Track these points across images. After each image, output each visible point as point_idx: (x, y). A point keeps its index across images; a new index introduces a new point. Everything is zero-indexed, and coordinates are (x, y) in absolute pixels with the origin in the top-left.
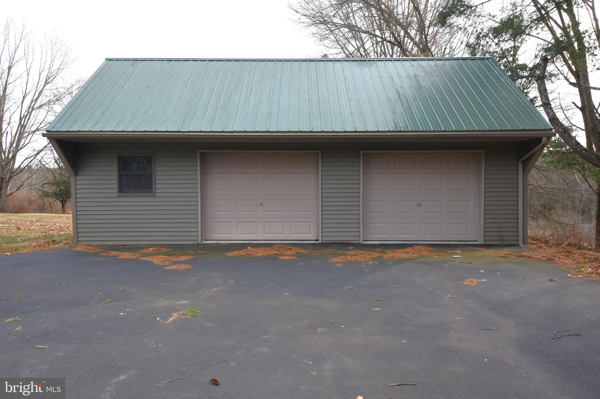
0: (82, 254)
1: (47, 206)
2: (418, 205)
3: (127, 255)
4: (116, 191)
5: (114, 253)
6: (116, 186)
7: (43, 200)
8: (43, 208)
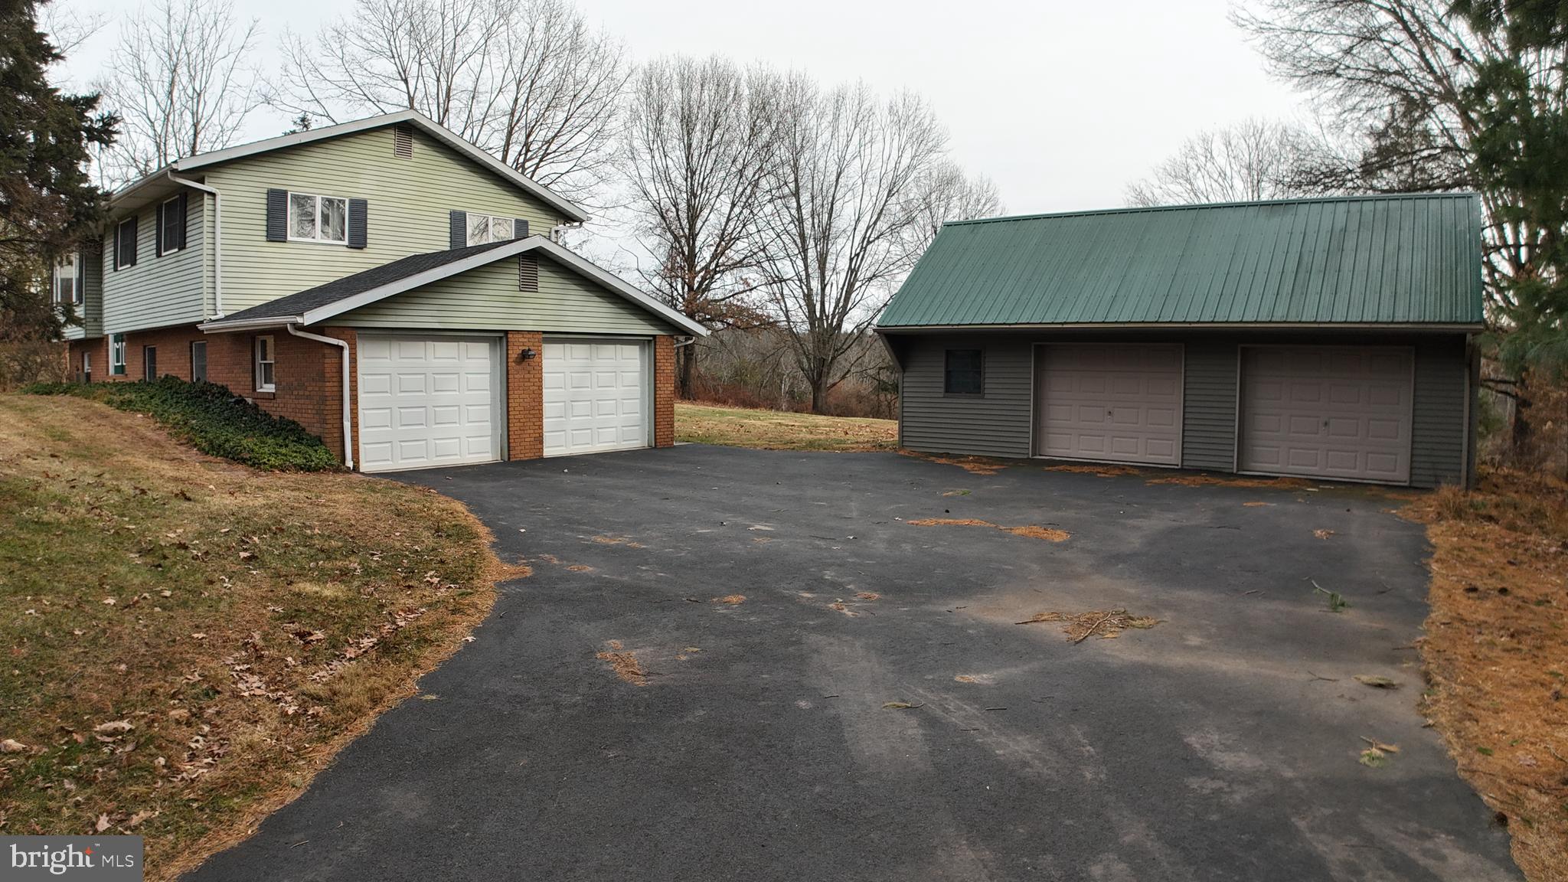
0: (904, 457)
1: (884, 408)
2: (1326, 424)
3: (943, 461)
4: (942, 390)
5: (933, 458)
6: (942, 385)
7: (878, 395)
8: (878, 411)
